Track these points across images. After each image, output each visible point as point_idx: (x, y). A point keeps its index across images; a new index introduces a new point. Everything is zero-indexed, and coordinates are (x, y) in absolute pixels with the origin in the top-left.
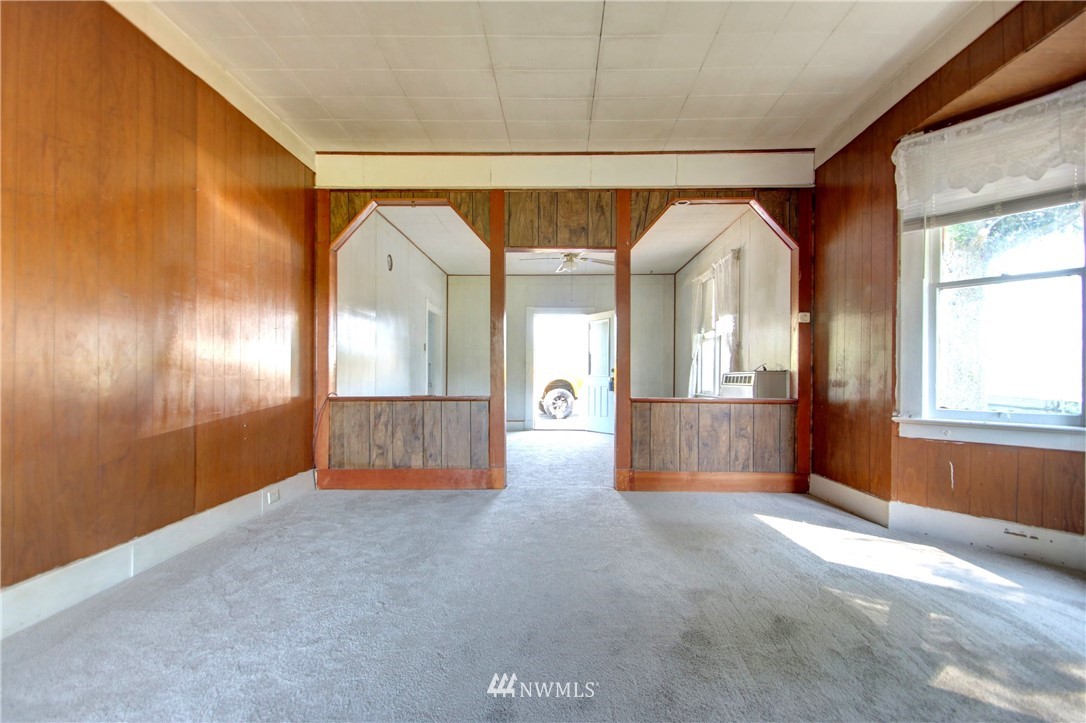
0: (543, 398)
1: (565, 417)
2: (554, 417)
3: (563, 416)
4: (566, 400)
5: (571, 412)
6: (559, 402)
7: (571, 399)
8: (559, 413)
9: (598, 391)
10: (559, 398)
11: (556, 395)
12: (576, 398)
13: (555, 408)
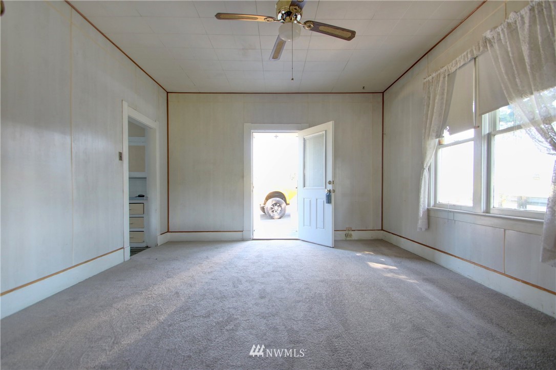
0: (265, 204)
1: (280, 218)
2: (272, 218)
3: (278, 217)
4: (280, 206)
5: (284, 214)
6: (276, 208)
7: (284, 205)
8: (276, 215)
9: (314, 202)
10: (276, 204)
11: (274, 202)
12: (287, 204)
13: (273, 211)
